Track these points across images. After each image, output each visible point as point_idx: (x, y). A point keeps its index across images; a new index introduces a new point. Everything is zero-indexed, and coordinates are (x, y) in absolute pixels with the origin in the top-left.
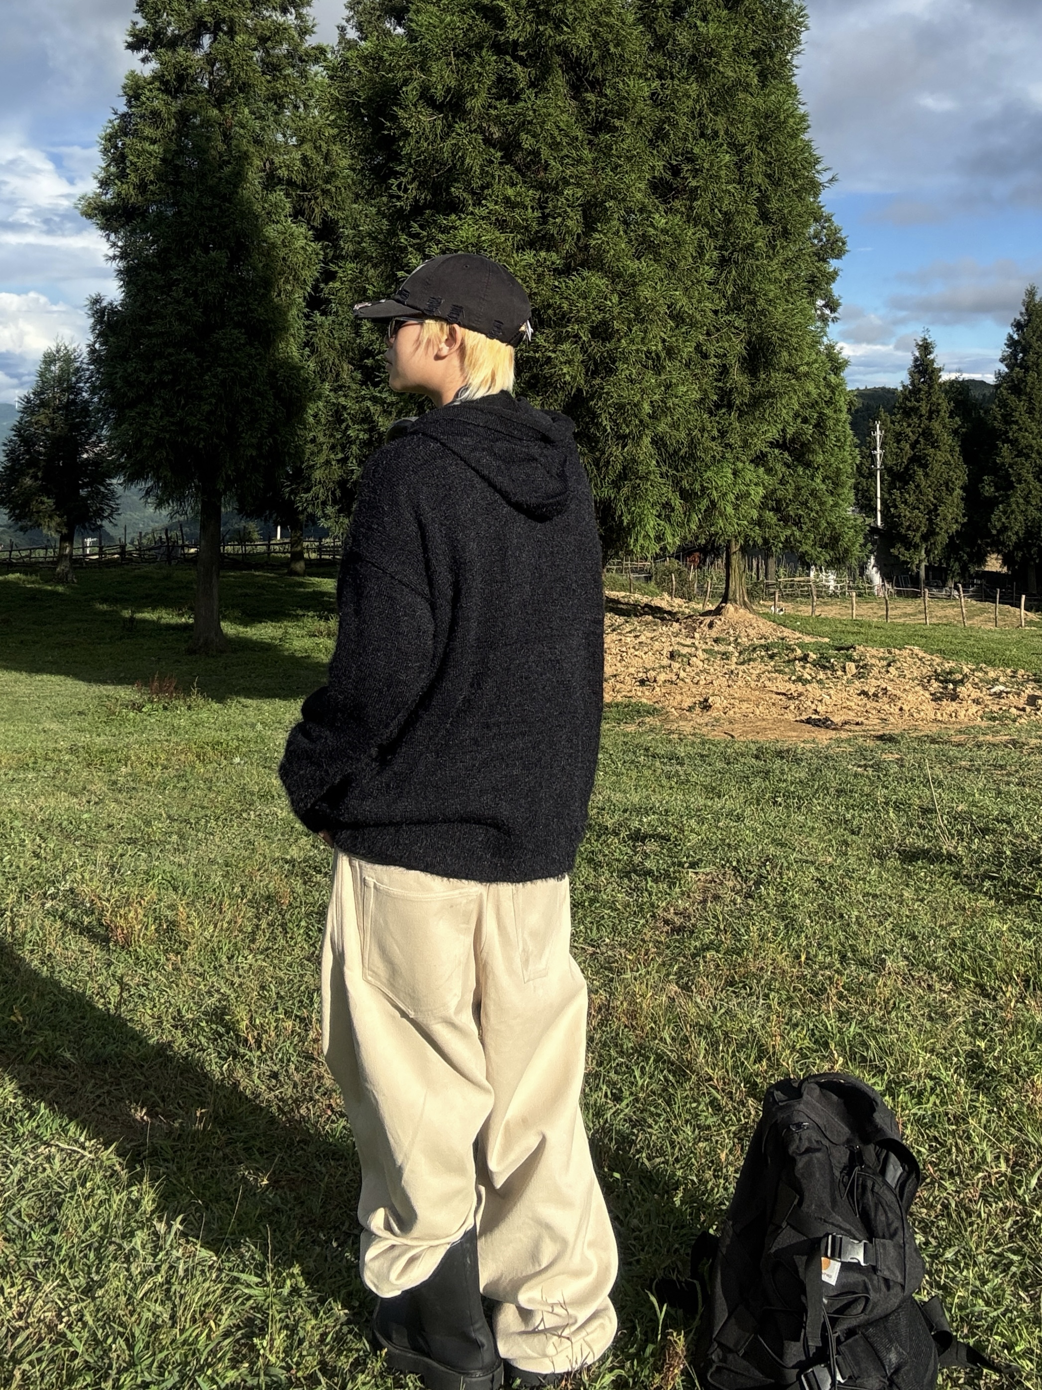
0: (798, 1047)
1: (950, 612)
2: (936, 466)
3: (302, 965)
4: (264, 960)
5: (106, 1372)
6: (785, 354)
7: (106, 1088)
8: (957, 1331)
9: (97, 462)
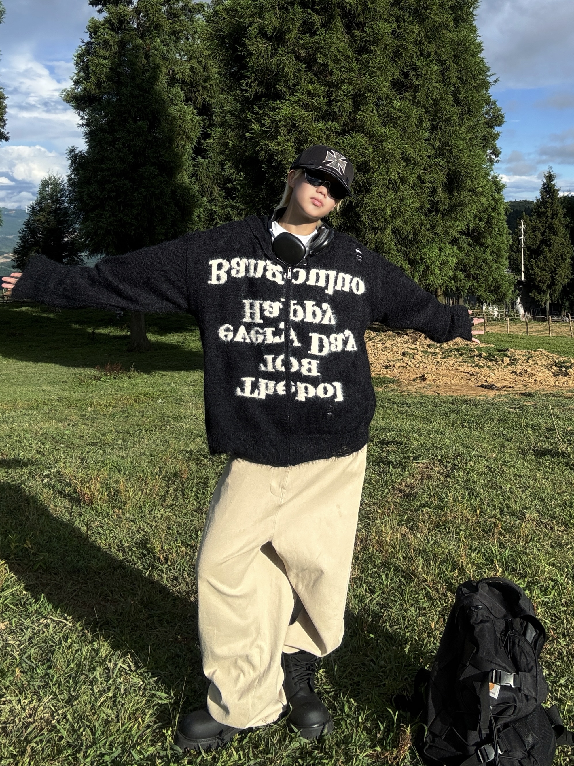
0: (476, 562)
1: (563, 329)
2: (556, 246)
3: (192, 515)
4: (170, 512)
5: (80, 748)
6: (469, 181)
7: (79, 586)
8: (567, 725)
9: (73, 243)
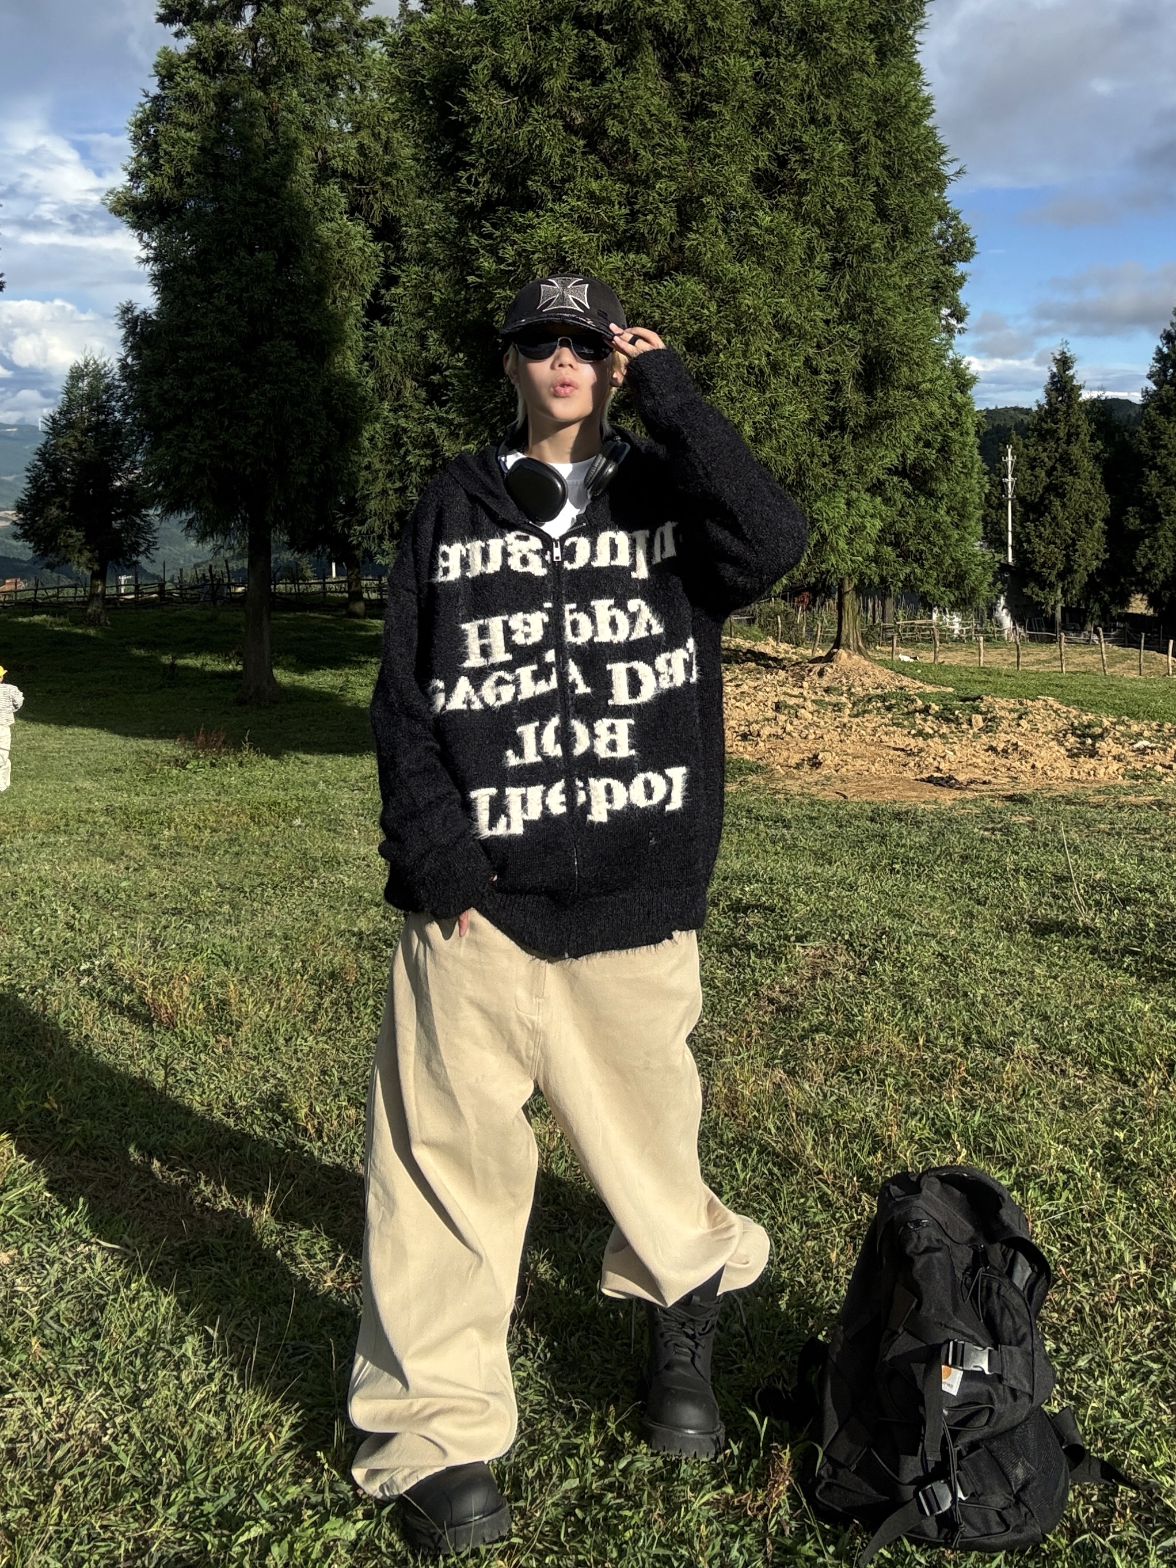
0: (917, 1137)
1: (1089, 658)
2: (1075, 496)
4: (326, 1043)
5: (156, 1488)
6: (905, 369)
8: (1090, 1444)
9: (131, 489)
